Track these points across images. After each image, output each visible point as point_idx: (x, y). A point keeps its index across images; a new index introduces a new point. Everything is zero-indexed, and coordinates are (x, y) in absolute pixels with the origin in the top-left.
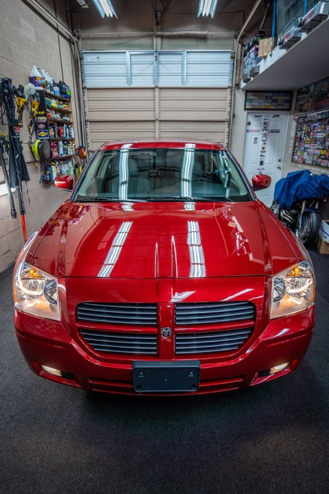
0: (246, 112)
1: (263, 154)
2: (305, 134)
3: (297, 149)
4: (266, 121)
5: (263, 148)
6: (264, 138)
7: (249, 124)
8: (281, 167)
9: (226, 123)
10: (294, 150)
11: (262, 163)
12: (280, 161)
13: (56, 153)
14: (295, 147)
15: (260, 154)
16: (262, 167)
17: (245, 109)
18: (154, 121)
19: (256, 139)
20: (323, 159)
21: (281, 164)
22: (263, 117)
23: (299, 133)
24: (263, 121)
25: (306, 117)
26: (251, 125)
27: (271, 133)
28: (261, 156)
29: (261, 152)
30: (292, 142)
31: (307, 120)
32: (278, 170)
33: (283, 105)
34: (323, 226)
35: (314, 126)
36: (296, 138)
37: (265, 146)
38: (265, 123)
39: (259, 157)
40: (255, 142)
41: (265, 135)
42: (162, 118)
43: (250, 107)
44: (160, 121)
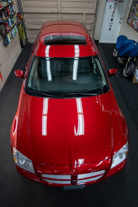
1: (113, 15)
2: (136, 9)
3: (130, 16)
5: (114, 11)
6: (115, 6)
8: (121, 22)
10: (129, 16)
11: (112, 20)
12: (121, 19)
13: (8, 28)
14: (130, 14)
15: (112, 14)
16: (112, 22)
18: (58, 13)
19: (111, 6)
21: (121, 21)
23: (133, 7)
27: (119, 3)
28: (112, 16)
29: (113, 14)
30: (129, 10)
32: (120, 24)
34: (136, 70)
36: (131, 9)
37: (115, 10)
39: (111, 17)
40: (110, 8)
41: (116, 4)
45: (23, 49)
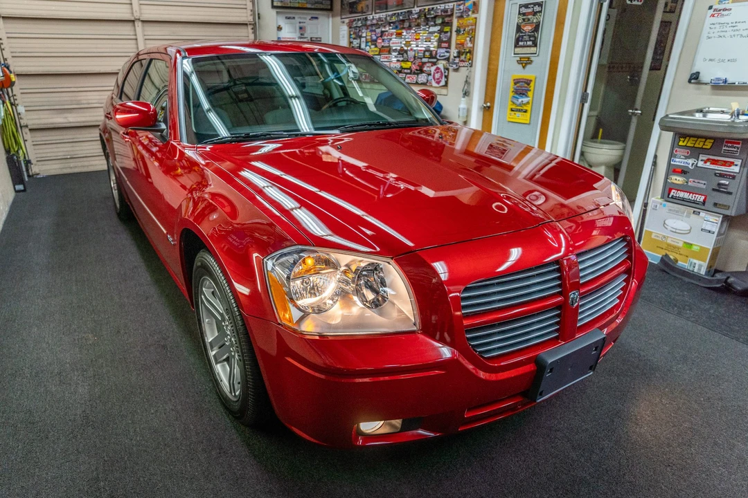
0: (274, 12)
2: (367, 42)
4: (302, 25)
7: (279, 28)
9: (250, 27)
17: (273, 7)
18: (133, 21)
20: (407, 74)
22: (297, 20)
23: (355, 41)
24: (298, 25)
25: (366, 19)
26: (283, 31)
31: (369, 23)
33: (322, 3)
35: (382, 32)
38: (301, 28)
42: (145, 17)
43: (279, 4)
44: (143, 21)
45: (20, 187)
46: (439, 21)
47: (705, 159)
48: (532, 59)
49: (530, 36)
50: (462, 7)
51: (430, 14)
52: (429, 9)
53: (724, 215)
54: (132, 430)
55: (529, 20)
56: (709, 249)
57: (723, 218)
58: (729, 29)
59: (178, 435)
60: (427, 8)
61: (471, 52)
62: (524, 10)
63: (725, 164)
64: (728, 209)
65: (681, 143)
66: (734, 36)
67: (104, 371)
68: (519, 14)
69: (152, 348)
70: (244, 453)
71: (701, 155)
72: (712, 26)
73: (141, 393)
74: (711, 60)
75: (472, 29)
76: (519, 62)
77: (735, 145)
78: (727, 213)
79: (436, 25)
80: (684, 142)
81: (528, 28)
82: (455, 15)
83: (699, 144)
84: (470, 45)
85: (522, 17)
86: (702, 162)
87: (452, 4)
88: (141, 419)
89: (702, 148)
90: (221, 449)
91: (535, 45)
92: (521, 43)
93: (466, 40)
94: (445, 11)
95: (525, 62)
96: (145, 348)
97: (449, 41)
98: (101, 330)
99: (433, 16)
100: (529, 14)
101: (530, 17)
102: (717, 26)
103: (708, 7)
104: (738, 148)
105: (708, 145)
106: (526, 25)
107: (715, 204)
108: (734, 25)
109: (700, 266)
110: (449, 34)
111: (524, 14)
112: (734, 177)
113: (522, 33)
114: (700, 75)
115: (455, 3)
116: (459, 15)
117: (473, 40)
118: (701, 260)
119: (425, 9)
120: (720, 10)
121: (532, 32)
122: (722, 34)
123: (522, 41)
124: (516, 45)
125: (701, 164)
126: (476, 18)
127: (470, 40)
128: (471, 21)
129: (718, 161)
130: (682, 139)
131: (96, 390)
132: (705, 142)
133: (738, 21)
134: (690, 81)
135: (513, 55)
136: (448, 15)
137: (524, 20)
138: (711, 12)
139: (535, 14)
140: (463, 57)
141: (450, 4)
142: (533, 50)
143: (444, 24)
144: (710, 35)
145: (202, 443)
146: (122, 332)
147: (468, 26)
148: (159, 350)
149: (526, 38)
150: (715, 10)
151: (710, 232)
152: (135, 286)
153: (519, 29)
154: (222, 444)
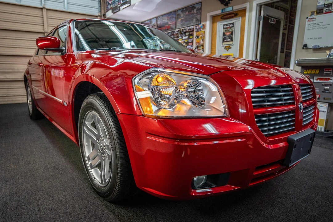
46: (187, 34)
47: (317, 78)
48: (231, 46)
49: (229, 37)
50: (198, 27)
51: (183, 31)
52: (182, 30)
53: (329, 103)
54: (37, 209)
55: (228, 30)
56: (324, 120)
57: (329, 104)
58: (316, 26)
59: (68, 210)
60: (181, 29)
61: (203, 45)
62: (225, 27)
63: (326, 79)
64: (331, 100)
65: (305, 73)
66: (319, 28)
67: (20, 181)
68: (224, 28)
69: (50, 169)
70: (111, 218)
71: (315, 77)
72: (309, 25)
73: (43, 191)
74: (311, 39)
75: (203, 36)
76: (225, 48)
77: (329, 71)
78: (330, 102)
79: (186, 36)
80: (306, 72)
81: (228, 34)
82: (195, 31)
83: (313, 72)
84: (202, 43)
85: (225, 30)
86: (316, 80)
87: (193, 26)
88: (43, 203)
89: (315, 74)
90: (96, 216)
91: (232, 40)
92: (225, 40)
93: (200, 41)
94: (190, 29)
95: (228, 48)
96: (46, 170)
97: (192, 42)
98: (19, 162)
99: (184, 32)
100: (228, 28)
101: (228, 29)
102: (311, 25)
103: (306, 18)
104: (331, 72)
105: (317, 72)
106: (227, 32)
107: (324, 98)
108: (318, 24)
109: (321, 128)
110: (192, 39)
111: (226, 28)
112: (331, 85)
113: (225, 36)
114: (308, 45)
115: (194, 26)
116: (196, 30)
117: (203, 40)
118: (322, 126)
119: (180, 30)
120: (311, 19)
121: (230, 35)
122: (314, 28)
123: (226, 39)
124: (223, 41)
125: (315, 81)
126: (204, 31)
127: (202, 41)
128: (202, 33)
129: (323, 78)
130: (305, 71)
131: (14, 190)
132: (316, 71)
133: (320, 22)
134: (303, 48)
135: (222, 46)
136: (191, 31)
137: (226, 30)
138: (307, 20)
139: (230, 28)
140: (199, 48)
141: (192, 27)
142: (231, 42)
143: (190, 35)
144: (309, 29)
145: (84, 214)
146: (32, 163)
147: (201, 35)
148: (54, 170)
149: (228, 38)
150: (309, 19)
151: (323, 111)
152: (40, 144)
153: (224, 34)
154: (97, 214)
